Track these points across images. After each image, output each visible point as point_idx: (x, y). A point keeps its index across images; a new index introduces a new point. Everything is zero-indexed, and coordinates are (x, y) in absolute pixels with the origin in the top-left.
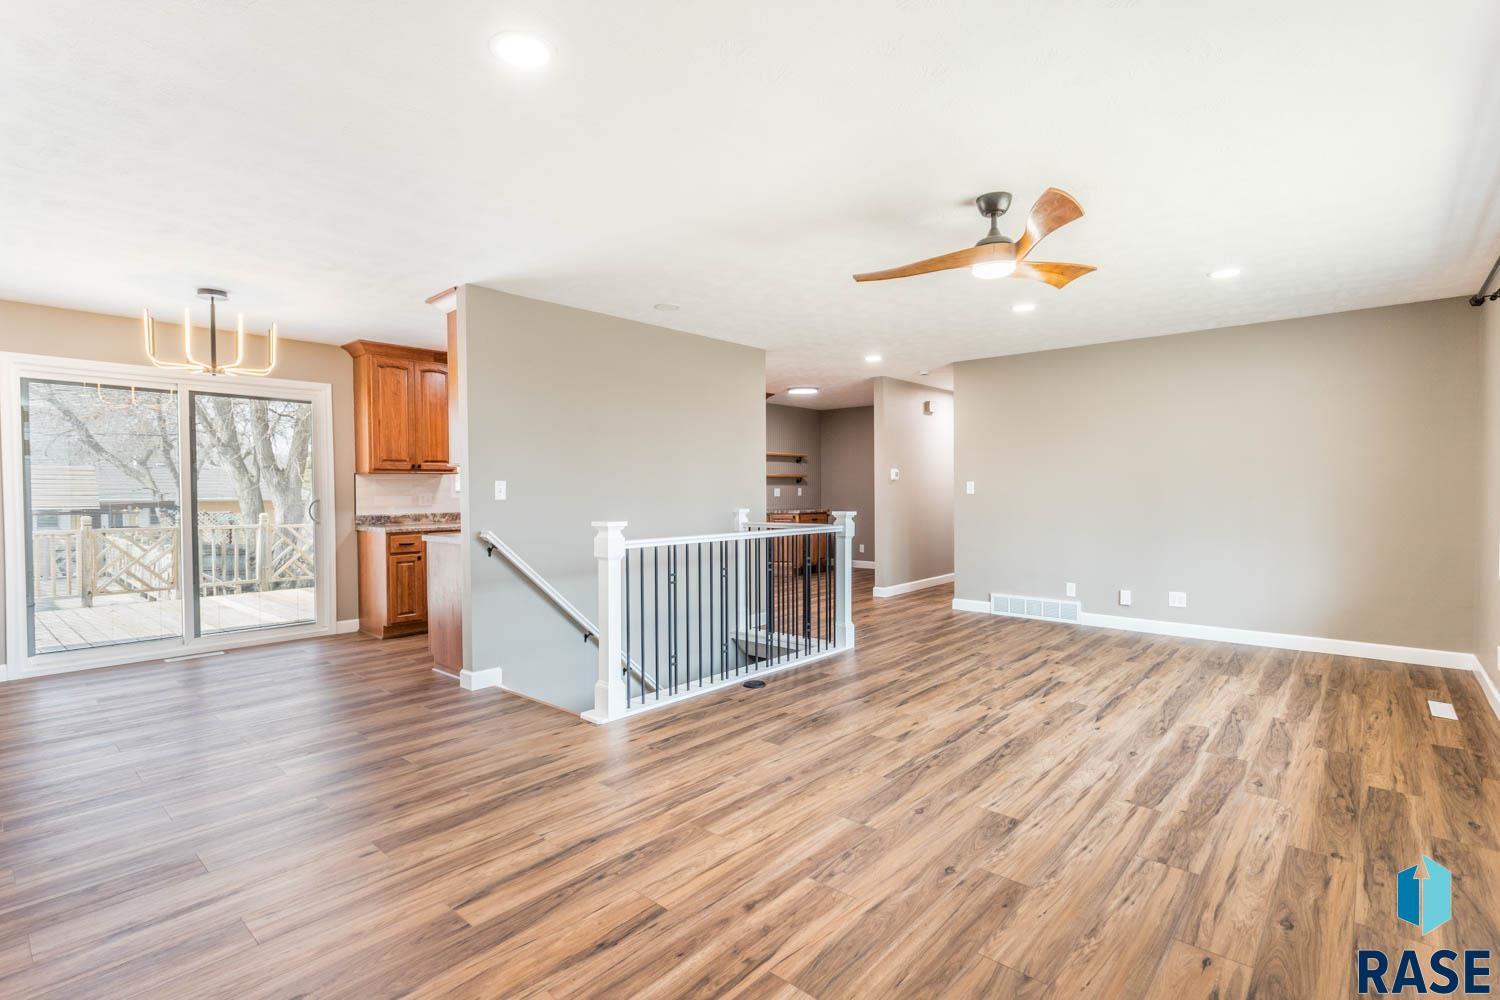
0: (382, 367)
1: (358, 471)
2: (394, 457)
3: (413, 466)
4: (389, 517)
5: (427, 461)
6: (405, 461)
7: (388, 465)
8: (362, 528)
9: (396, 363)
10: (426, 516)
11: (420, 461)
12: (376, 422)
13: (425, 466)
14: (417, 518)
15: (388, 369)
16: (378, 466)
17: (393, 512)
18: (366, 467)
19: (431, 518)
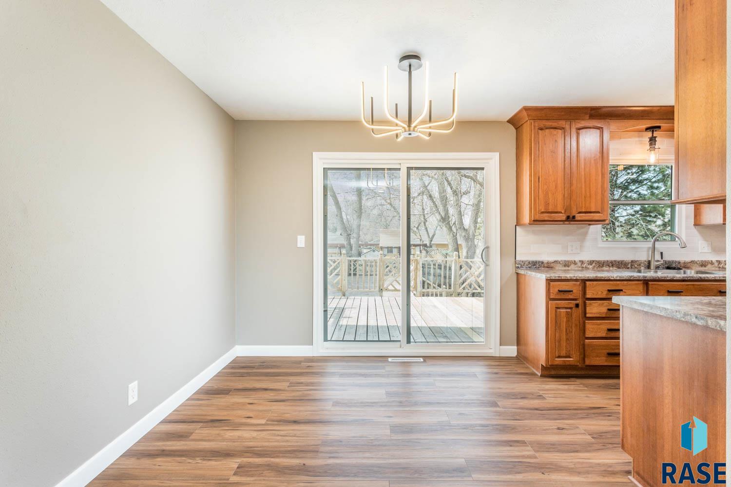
0: (541, 129)
1: (518, 223)
2: (551, 209)
3: (568, 217)
4: (543, 263)
5: (580, 213)
6: (561, 213)
7: (546, 217)
8: (521, 272)
9: (554, 124)
10: (575, 263)
11: (574, 212)
12: (536, 179)
13: (579, 217)
14: (567, 264)
15: (547, 130)
16: (537, 218)
17: (546, 258)
18: (526, 219)
19: (579, 264)
